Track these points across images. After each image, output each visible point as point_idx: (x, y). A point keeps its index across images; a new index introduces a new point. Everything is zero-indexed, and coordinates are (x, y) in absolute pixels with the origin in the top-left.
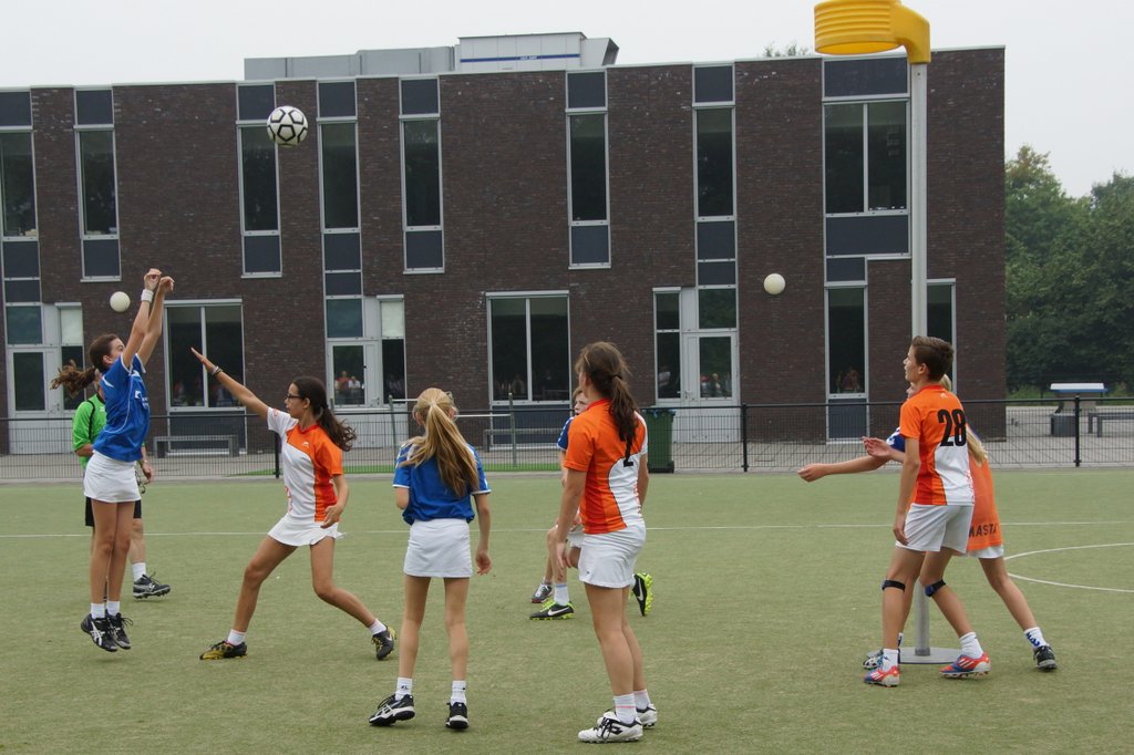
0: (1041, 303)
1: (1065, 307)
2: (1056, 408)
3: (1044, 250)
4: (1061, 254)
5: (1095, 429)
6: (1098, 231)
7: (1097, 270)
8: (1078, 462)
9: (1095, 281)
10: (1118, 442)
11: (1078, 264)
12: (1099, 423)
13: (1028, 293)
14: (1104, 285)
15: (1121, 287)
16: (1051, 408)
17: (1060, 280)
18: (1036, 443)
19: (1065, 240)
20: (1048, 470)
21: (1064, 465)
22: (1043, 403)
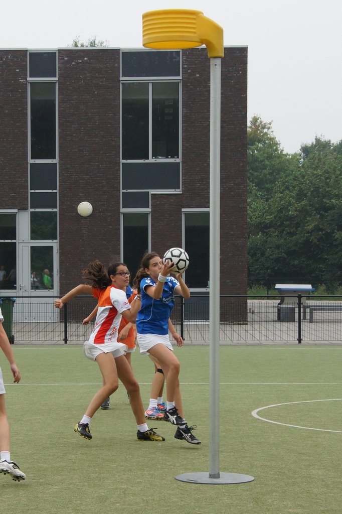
0: (266, 227)
1: (283, 230)
2: (279, 301)
3: (268, 190)
4: (281, 193)
5: (308, 317)
6: (306, 177)
7: (305, 205)
8: (300, 340)
9: (304, 212)
10: (325, 326)
11: (292, 201)
12: (311, 313)
13: (258, 220)
14: (311, 215)
15: (322, 217)
16: (275, 301)
17: (281, 211)
18: (269, 326)
19: (284, 183)
20: (280, 345)
21: (290, 342)
22: (268, 298)
